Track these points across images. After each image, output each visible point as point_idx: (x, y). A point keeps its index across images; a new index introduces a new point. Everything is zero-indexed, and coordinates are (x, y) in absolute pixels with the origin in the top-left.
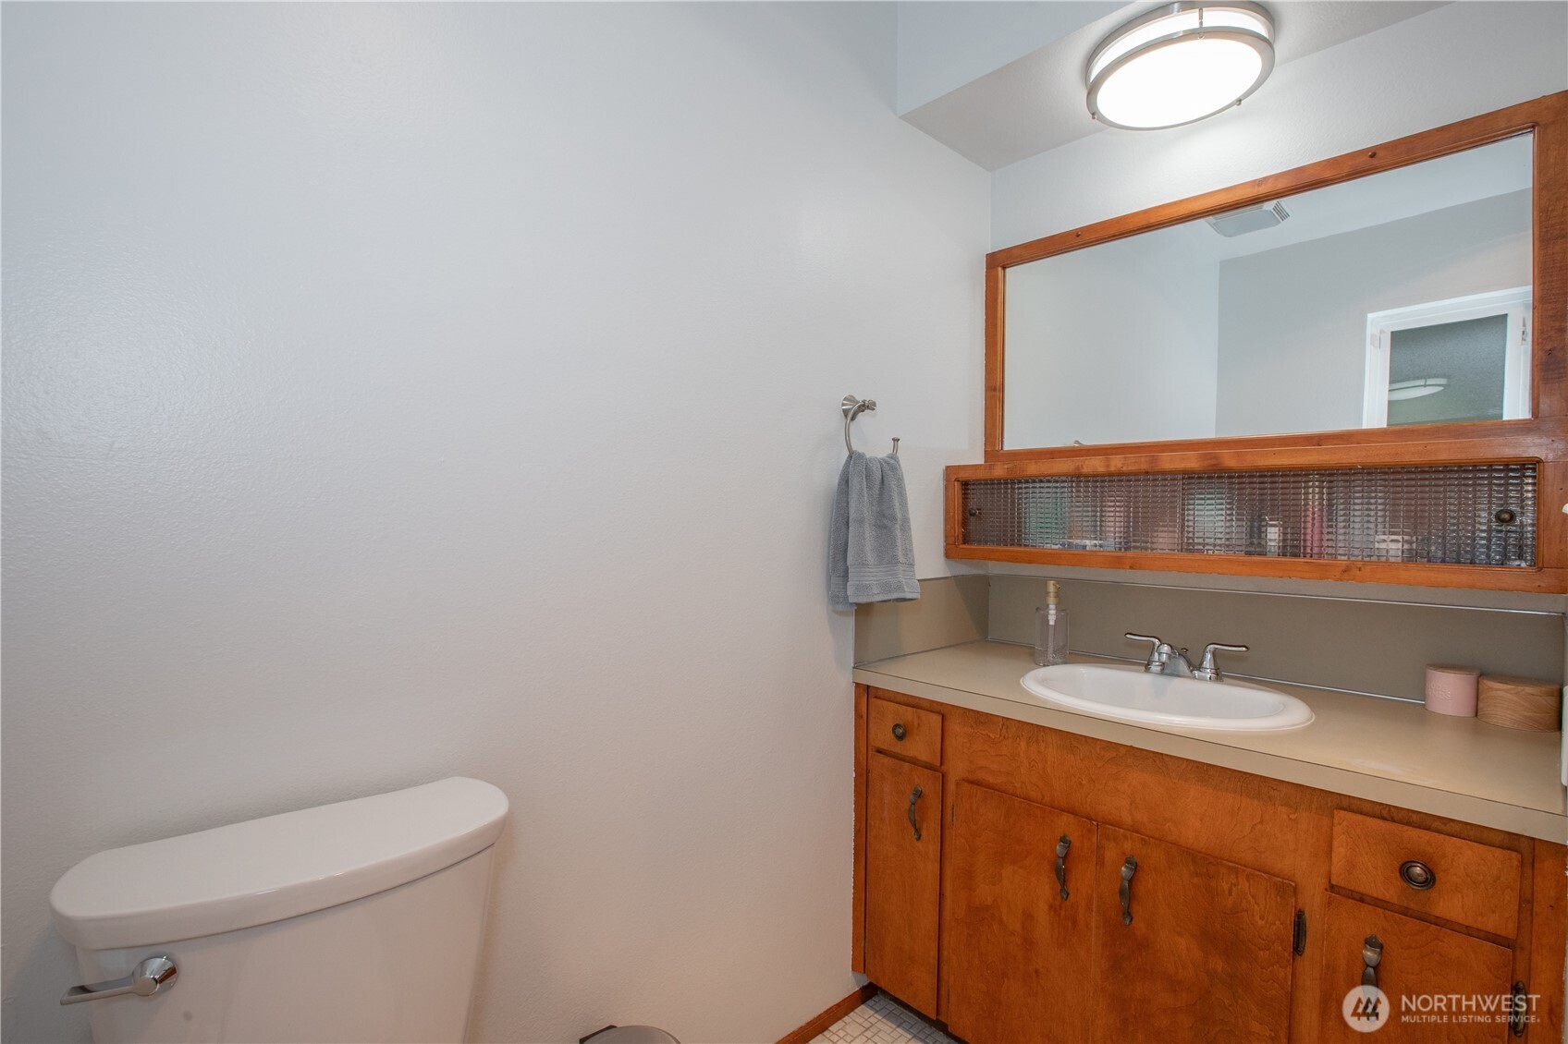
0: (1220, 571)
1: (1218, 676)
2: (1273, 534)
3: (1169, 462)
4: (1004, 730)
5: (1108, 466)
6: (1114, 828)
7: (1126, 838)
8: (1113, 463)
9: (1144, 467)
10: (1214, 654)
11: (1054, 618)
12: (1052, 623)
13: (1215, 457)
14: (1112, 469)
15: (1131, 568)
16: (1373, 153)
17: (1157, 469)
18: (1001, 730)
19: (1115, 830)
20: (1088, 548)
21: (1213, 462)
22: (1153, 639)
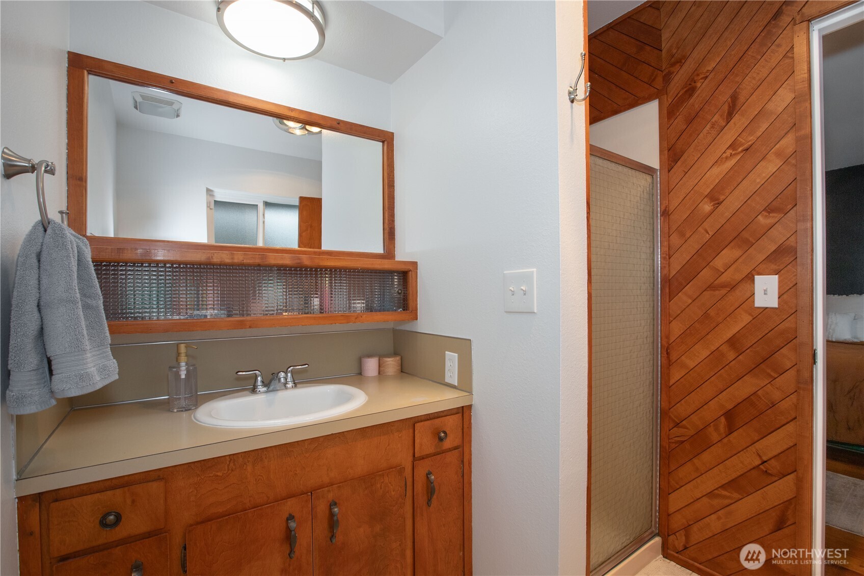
0: (303, 324)
1: (295, 385)
2: (316, 302)
3: (273, 260)
4: (232, 464)
5: (233, 258)
6: (321, 490)
7: (329, 491)
8: (236, 257)
9: (258, 261)
10: (292, 372)
11: (185, 372)
12: (183, 376)
13: (299, 259)
14: (236, 261)
15: (250, 327)
16: (339, 122)
17: (267, 263)
18: (228, 465)
19: (323, 490)
20: (209, 317)
21: (299, 261)
22: (255, 372)
